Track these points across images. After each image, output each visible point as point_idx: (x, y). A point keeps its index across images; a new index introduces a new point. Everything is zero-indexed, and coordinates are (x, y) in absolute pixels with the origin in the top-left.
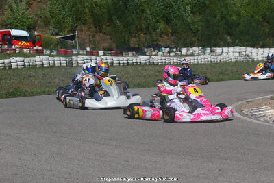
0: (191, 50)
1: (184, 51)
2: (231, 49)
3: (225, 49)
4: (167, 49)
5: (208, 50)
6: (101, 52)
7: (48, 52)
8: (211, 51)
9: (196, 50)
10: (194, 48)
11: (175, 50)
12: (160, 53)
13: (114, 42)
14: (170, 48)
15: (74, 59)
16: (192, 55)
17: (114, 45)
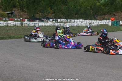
0: (62, 20)
1: (59, 20)
2: (78, 20)
3: (76, 20)
4: (52, 19)
5: (69, 20)
6: (26, 20)
7: (5, 19)
8: (70, 21)
9: (64, 20)
10: (63, 19)
11: (55, 20)
12: (49, 21)
13: (28, 16)
14: (53, 19)
15: (24, 23)
16: (62, 22)
17: (29, 17)
